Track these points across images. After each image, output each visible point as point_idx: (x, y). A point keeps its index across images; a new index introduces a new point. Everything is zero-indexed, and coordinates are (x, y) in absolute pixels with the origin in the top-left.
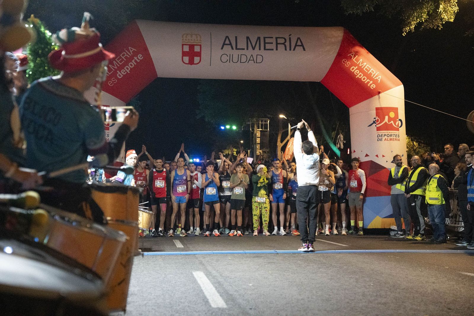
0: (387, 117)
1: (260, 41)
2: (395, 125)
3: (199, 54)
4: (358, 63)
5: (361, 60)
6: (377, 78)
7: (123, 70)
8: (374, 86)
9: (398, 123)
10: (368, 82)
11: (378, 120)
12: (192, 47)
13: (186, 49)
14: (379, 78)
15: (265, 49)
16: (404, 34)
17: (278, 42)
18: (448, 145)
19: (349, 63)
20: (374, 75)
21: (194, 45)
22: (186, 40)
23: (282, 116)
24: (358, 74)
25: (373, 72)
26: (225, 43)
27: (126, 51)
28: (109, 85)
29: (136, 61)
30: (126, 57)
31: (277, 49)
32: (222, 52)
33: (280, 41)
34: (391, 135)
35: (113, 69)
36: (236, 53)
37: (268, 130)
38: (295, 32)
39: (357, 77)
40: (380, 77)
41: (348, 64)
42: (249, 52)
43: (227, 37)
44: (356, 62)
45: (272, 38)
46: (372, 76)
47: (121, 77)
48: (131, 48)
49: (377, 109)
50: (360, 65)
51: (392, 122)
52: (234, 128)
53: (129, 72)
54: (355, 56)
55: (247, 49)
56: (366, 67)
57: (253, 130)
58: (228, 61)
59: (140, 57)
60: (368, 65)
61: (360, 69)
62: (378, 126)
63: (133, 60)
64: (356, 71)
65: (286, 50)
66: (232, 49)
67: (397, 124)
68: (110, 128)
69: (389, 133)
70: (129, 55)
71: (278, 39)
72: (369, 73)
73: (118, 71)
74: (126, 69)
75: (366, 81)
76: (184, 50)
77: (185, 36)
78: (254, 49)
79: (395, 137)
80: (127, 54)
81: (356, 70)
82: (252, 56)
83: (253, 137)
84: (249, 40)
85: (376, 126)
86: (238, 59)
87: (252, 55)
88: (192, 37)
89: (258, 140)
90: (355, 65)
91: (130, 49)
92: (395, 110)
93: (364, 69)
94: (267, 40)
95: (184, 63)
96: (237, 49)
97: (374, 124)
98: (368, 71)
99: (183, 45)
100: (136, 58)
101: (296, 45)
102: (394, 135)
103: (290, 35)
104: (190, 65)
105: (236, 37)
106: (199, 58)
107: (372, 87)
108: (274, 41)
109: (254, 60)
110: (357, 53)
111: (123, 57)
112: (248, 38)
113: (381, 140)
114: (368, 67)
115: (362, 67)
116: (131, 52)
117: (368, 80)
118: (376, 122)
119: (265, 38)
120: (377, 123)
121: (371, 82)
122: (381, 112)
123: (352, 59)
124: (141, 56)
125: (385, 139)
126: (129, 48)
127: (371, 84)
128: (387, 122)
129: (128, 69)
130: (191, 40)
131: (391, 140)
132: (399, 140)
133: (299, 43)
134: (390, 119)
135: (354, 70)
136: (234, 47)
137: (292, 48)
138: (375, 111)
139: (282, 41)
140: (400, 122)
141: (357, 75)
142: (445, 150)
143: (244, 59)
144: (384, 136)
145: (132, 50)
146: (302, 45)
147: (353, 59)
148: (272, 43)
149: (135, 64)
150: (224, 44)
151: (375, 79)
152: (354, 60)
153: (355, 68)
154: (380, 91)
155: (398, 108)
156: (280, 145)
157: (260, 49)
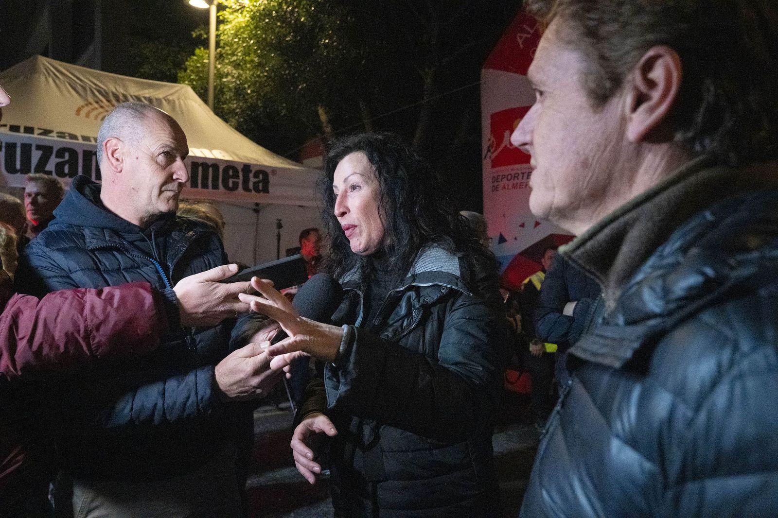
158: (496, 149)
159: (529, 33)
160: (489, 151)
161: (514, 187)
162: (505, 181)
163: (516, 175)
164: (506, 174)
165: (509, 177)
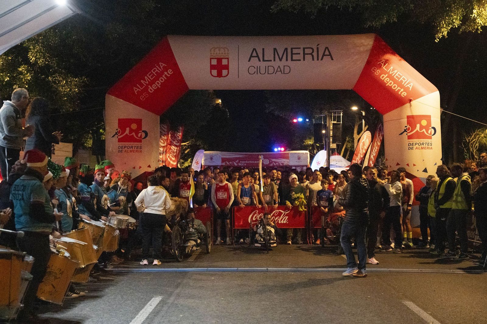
0: (418, 126)
1: (287, 52)
2: (428, 133)
3: (227, 67)
4: (388, 71)
5: (392, 68)
6: (408, 85)
7: (154, 85)
8: (405, 94)
9: (431, 130)
10: (399, 90)
11: (409, 129)
12: (219, 60)
13: (214, 62)
14: (410, 86)
15: (292, 60)
16: (437, 40)
18: (485, 154)
19: (378, 72)
20: (405, 82)
21: (222, 58)
22: (214, 54)
23: (355, 108)
24: (388, 82)
25: (404, 79)
26: (253, 55)
27: (157, 66)
28: (141, 99)
29: (166, 76)
30: (157, 73)
31: (304, 60)
32: (249, 64)
33: (307, 51)
34: (423, 144)
35: (145, 84)
36: (263, 65)
37: (341, 123)
39: (387, 85)
40: (412, 84)
42: (277, 63)
43: (254, 49)
44: (386, 70)
45: (300, 48)
46: (403, 84)
47: (152, 92)
48: (162, 64)
49: (408, 117)
50: (390, 73)
51: (424, 130)
53: (160, 87)
54: (385, 64)
55: (274, 60)
56: (397, 75)
57: (325, 122)
58: (256, 73)
59: (170, 72)
60: (398, 73)
61: (391, 77)
62: (409, 134)
63: (163, 75)
64: (386, 79)
65: (313, 59)
66: (260, 60)
67: (429, 132)
68: (143, 140)
69: (421, 141)
70: (160, 71)
71: (306, 50)
72: (399, 81)
73: (149, 86)
74: (157, 84)
75: (397, 88)
76: (212, 64)
77: (213, 50)
78: (281, 60)
79: (427, 146)
80: (158, 69)
81: (386, 77)
82: (280, 68)
84: (276, 52)
85: (407, 134)
86: (266, 71)
87: (279, 66)
88: (219, 50)
89: (331, 133)
90: (386, 73)
91: (160, 65)
92: (428, 118)
93: (395, 77)
94: (295, 51)
95: (212, 75)
96: (264, 60)
97: (405, 132)
98: (399, 79)
99: (211, 59)
100: (166, 73)
101: (324, 55)
102: (426, 143)
103: (318, 45)
104: (217, 78)
105: (263, 49)
106: (227, 71)
107: (403, 95)
108: (301, 51)
109: (281, 71)
110: (387, 61)
111: (154, 73)
112: (275, 50)
113: (412, 149)
114: (399, 74)
115: (393, 75)
116: (161, 67)
117: (399, 88)
118: (407, 130)
119: (292, 49)
120: (408, 132)
121: (402, 90)
122: (412, 120)
123: (382, 67)
124: (171, 70)
125: (417, 148)
126: (160, 63)
127: (401, 93)
128: (419, 130)
129: (158, 83)
130: (219, 54)
131: (422, 148)
132: (432, 148)
133: (327, 53)
134: (422, 127)
135: (384, 78)
137: (320, 57)
138: (406, 120)
139: (310, 51)
140: (433, 130)
141: (386, 84)
142: (481, 158)
143: (271, 70)
144: (415, 144)
145: (162, 65)
146: (330, 55)
147: (384, 66)
148: (299, 54)
149: (166, 79)
150: (251, 56)
151: (406, 86)
152: (384, 68)
153: (385, 76)
154: (411, 99)
155: (431, 115)
156: (356, 136)
157: (287, 60)
158: (120, 135)
159: (140, 89)
160: (116, 134)
161: (131, 151)
162: (126, 149)
163: (132, 147)
164: (127, 146)
165: (128, 147)
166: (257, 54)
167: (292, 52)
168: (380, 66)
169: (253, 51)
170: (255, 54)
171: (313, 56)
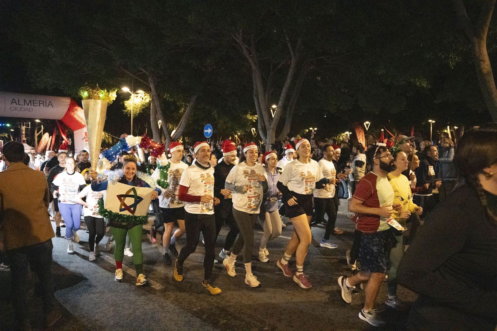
1: (31, 102)
5: (78, 112)
11: (86, 138)
15: (34, 105)
17: (40, 103)
20: (84, 118)
23: (38, 121)
31: (40, 106)
32: (11, 106)
36: (18, 106)
37: (30, 127)
38: (49, 99)
39: (76, 119)
41: (73, 114)
42: (26, 106)
43: (14, 99)
45: (37, 101)
50: (78, 114)
52: (8, 125)
55: (25, 105)
56: (81, 115)
57: (20, 127)
58: (15, 110)
61: (78, 116)
62: (86, 140)
65: (44, 106)
66: (17, 104)
71: (40, 101)
72: (82, 118)
78: (28, 105)
83: (20, 131)
86: (20, 109)
87: (27, 108)
89: (24, 132)
90: (76, 114)
94: (35, 102)
97: (84, 139)
101: (49, 105)
103: (46, 100)
105: (18, 100)
107: (83, 124)
109: (28, 110)
110: (76, 110)
112: (25, 100)
113: (87, 145)
117: (81, 121)
119: (33, 101)
121: (83, 122)
133: (50, 104)
135: (76, 116)
136: (18, 104)
137: (47, 106)
138: (84, 134)
139: (42, 102)
146: (52, 105)
148: (37, 103)
150: (12, 102)
152: (75, 112)
156: (36, 135)
157: (31, 105)
166: (15, 100)
167: (33, 102)
168: (73, 111)
169: (13, 100)
170: (14, 101)
171: (44, 105)
